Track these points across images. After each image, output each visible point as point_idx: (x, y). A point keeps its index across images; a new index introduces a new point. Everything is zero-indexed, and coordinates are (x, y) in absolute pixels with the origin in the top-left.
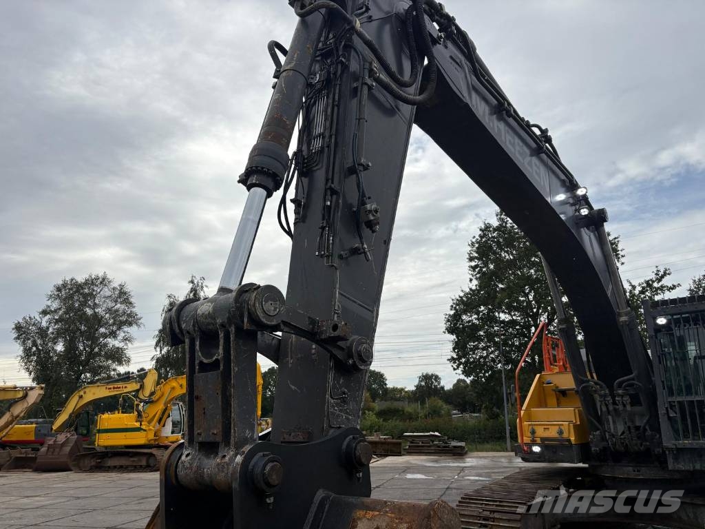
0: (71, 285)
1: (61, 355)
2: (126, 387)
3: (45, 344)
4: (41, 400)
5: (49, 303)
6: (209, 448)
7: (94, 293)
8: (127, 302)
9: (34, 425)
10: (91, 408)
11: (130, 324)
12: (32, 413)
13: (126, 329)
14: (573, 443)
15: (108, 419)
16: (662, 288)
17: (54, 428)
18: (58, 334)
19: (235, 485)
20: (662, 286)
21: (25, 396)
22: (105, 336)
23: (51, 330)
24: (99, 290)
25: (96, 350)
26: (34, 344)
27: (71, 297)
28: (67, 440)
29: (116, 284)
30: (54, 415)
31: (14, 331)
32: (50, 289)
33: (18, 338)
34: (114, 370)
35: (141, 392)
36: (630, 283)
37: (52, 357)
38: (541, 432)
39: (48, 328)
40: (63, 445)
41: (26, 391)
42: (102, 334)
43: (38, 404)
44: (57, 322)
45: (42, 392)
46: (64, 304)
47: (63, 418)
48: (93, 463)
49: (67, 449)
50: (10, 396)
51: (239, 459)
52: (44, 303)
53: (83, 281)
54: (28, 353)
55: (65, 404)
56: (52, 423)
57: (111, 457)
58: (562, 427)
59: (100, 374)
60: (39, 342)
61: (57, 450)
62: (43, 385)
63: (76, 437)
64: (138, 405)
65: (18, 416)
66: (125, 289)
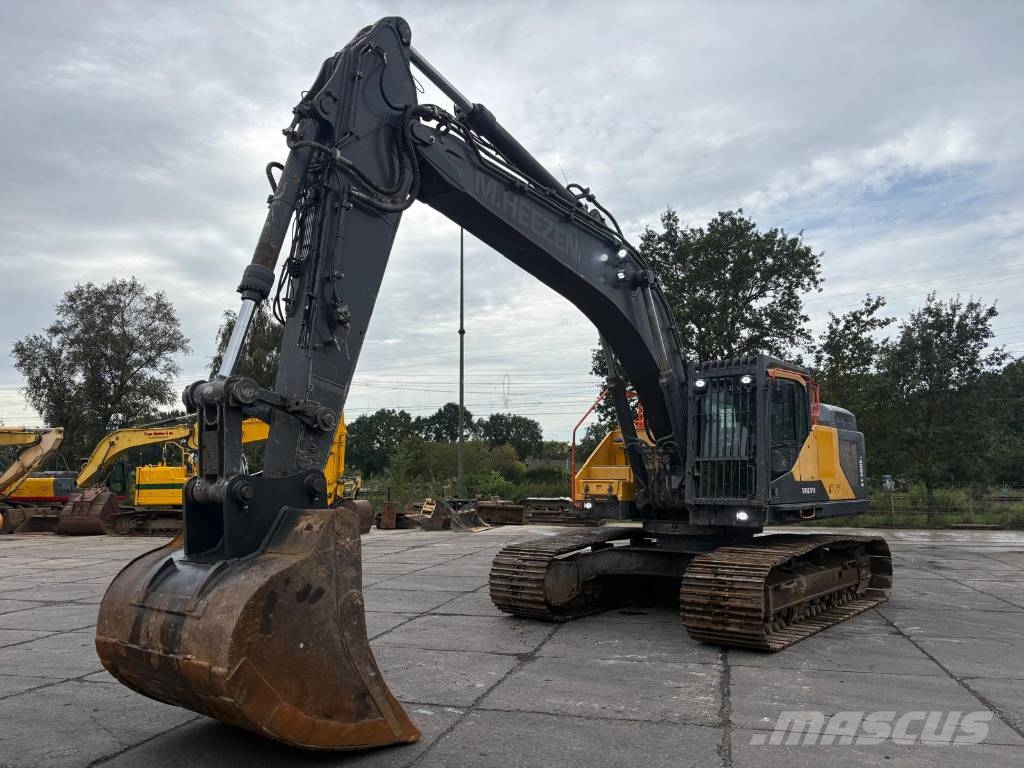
0: (89, 292)
1: (82, 389)
2: (171, 433)
3: (58, 374)
4: (59, 447)
5: (60, 318)
6: (212, 478)
7: (122, 305)
8: (169, 318)
9: (53, 479)
10: (125, 458)
11: (174, 348)
12: (49, 463)
13: (168, 354)
14: (620, 499)
15: (148, 473)
16: (872, 323)
17: (79, 482)
18: (74, 359)
19: (224, 498)
20: (872, 320)
21: (38, 441)
22: (139, 363)
23: (64, 354)
24: (127, 301)
25: (129, 383)
26: (44, 372)
27: (89, 309)
28: (98, 498)
29: (150, 293)
30: (78, 465)
31: (14, 355)
32: (60, 298)
33: (21, 364)
34: (155, 410)
35: (191, 439)
36: (833, 316)
37: (69, 391)
38: (593, 490)
39: (61, 351)
40: (92, 503)
41: (40, 435)
42: (135, 361)
43: (55, 451)
44: (72, 343)
45: (60, 436)
46: (82, 319)
47: (90, 470)
48: (133, 526)
49: (99, 508)
50: (18, 440)
51: (227, 483)
52: (53, 318)
53: (105, 288)
54: (35, 385)
55: (92, 452)
56: (76, 476)
57: (155, 519)
58: (613, 485)
59: (135, 415)
60: (50, 370)
61: (85, 509)
62: (62, 428)
63: (109, 493)
64: (187, 456)
65: (30, 467)
66: (164, 301)
